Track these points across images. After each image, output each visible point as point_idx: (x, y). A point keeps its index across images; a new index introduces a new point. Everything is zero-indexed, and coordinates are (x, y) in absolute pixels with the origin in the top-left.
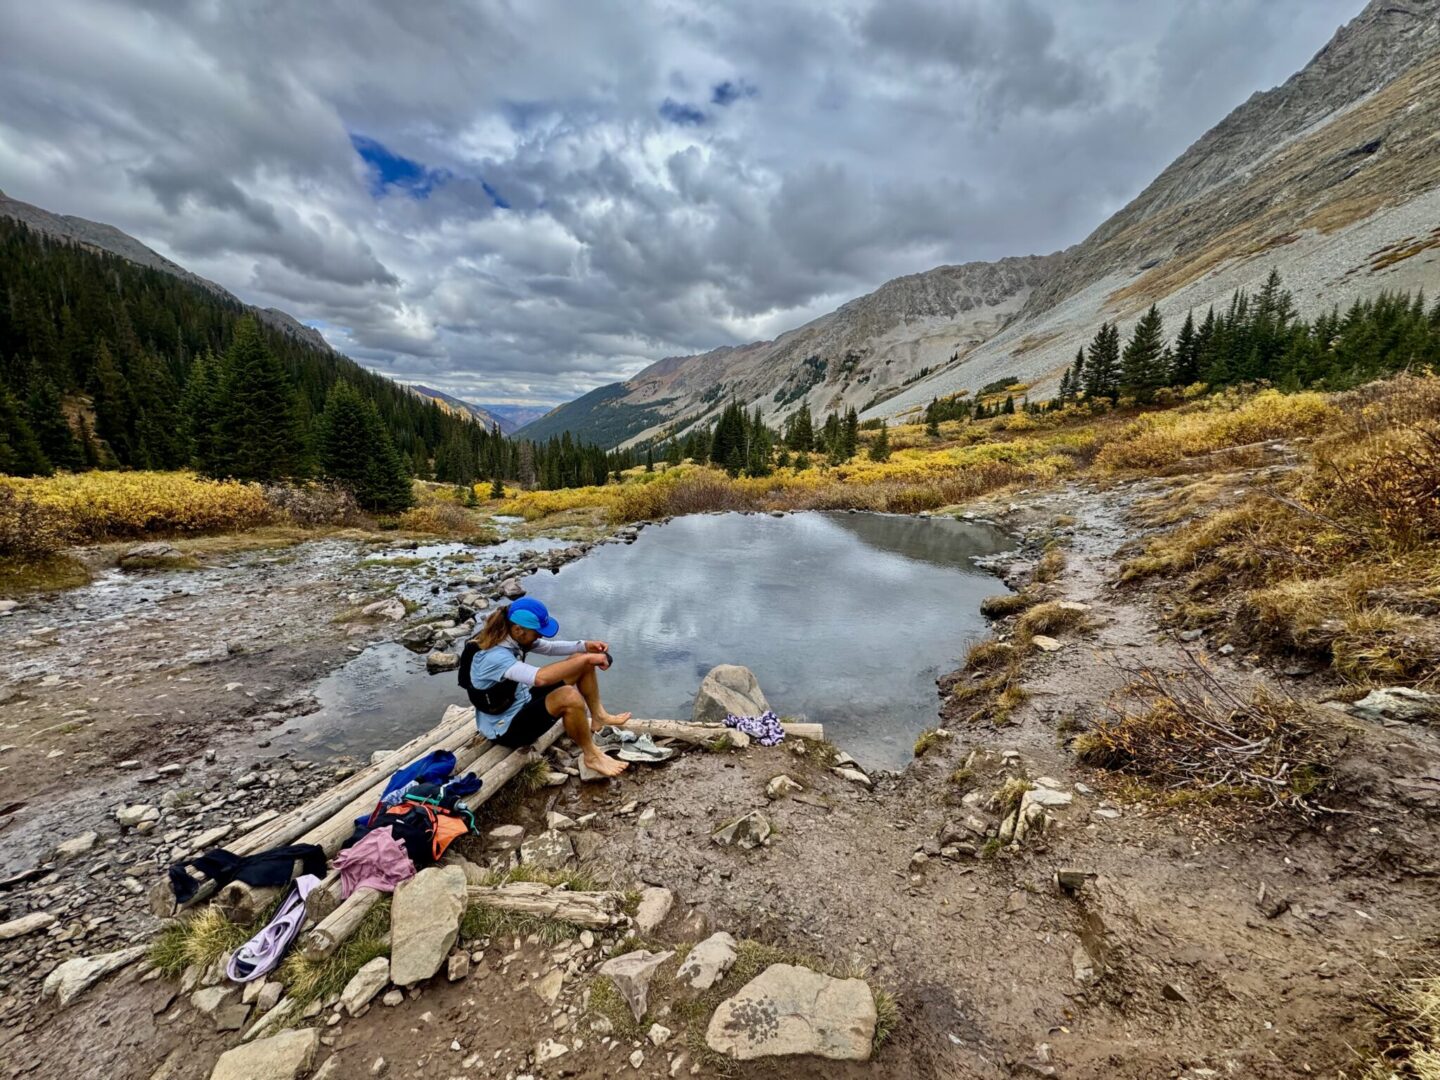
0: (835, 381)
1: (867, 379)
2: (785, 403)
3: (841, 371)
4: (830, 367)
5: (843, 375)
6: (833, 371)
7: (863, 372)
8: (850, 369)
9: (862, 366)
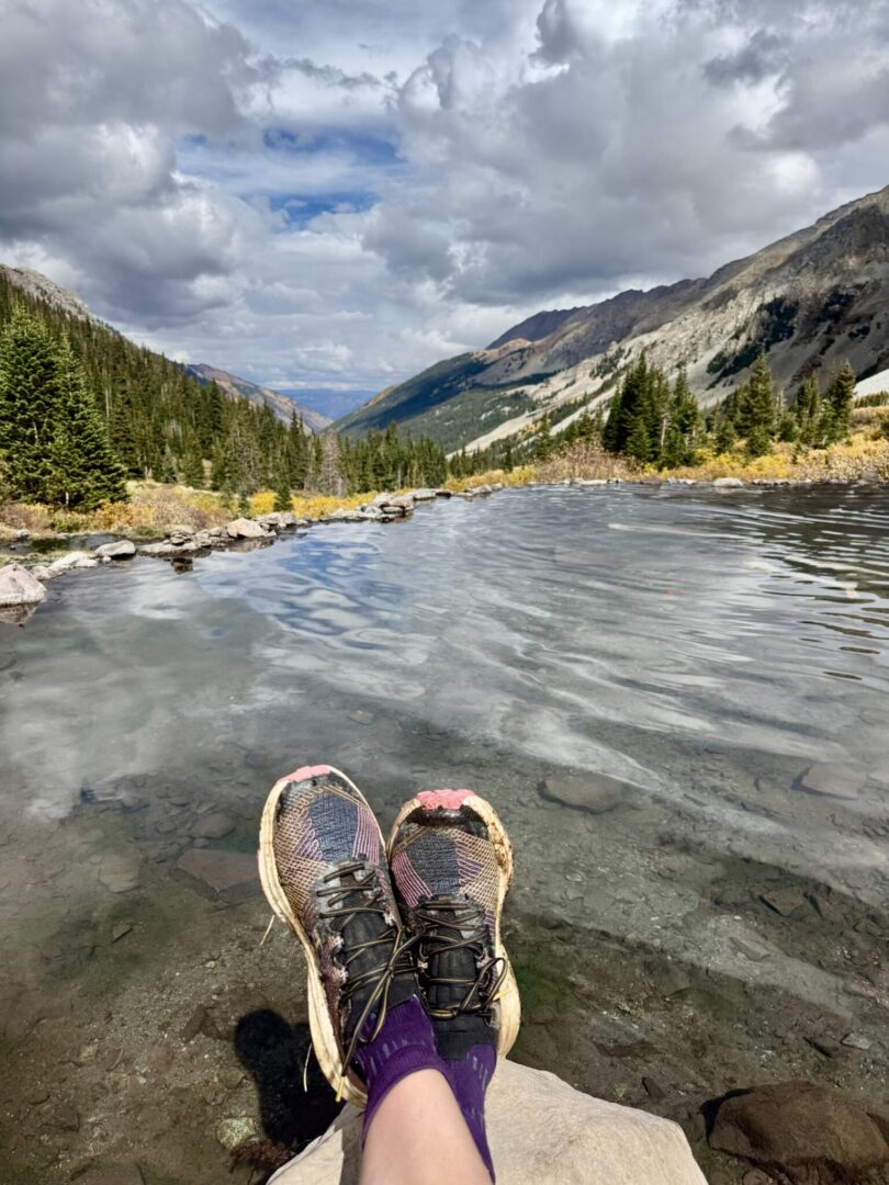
0: (809, 336)
1: (865, 331)
2: (725, 374)
3: (819, 320)
4: (802, 314)
5: (824, 327)
6: (807, 320)
7: (857, 320)
8: (836, 317)
9: (858, 309)
